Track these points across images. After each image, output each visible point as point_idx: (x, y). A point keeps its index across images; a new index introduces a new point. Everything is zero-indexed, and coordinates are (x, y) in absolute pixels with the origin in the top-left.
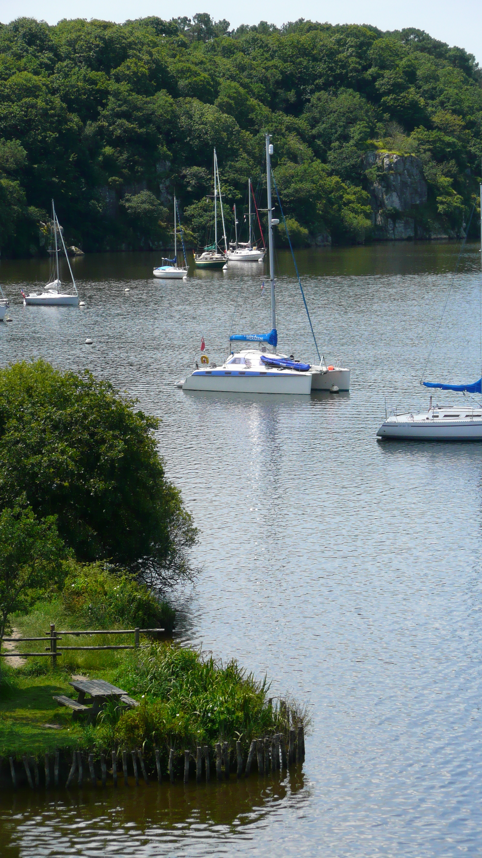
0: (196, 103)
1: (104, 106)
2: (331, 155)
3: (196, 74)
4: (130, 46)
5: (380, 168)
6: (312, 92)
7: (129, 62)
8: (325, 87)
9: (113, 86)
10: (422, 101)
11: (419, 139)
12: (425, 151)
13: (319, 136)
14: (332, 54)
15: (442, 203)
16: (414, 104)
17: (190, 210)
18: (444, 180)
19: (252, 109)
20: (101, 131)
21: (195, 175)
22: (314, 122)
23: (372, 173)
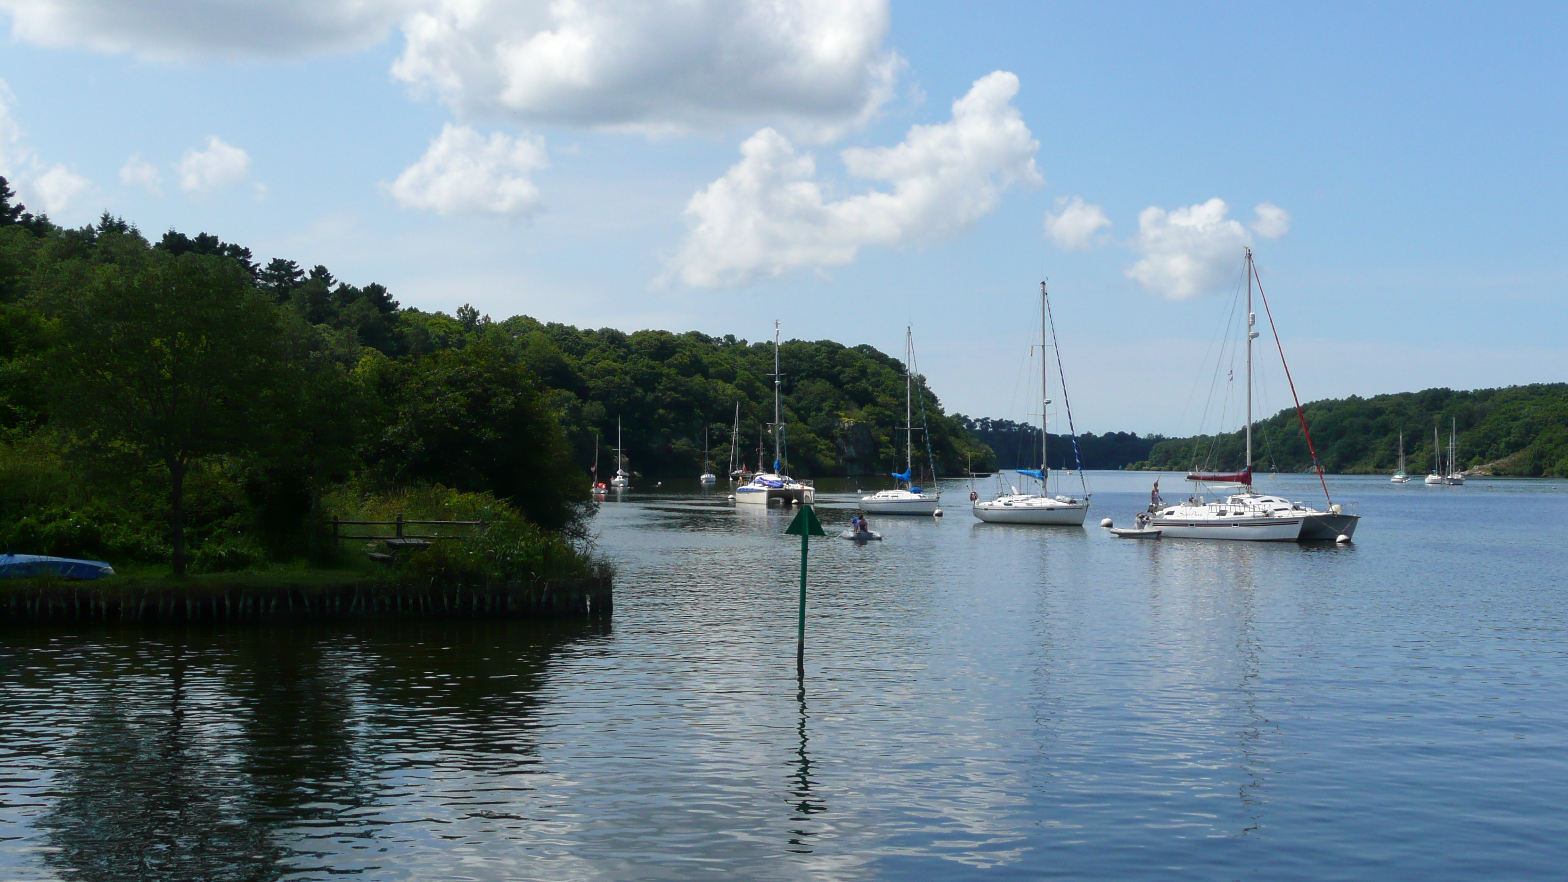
0: (720, 382)
1: (659, 383)
2: (810, 420)
3: (721, 365)
4: (678, 346)
5: (842, 430)
6: (798, 381)
7: (676, 356)
8: (807, 377)
9: (665, 370)
10: (870, 388)
11: (868, 412)
12: (872, 420)
13: (802, 408)
14: (812, 357)
15: (883, 453)
16: (865, 390)
17: (715, 451)
18: (884, 438)
19: (758, 389)
20: (657, 399)
21: (719, 429)
22: (799, 399)
23: (836, 432)
